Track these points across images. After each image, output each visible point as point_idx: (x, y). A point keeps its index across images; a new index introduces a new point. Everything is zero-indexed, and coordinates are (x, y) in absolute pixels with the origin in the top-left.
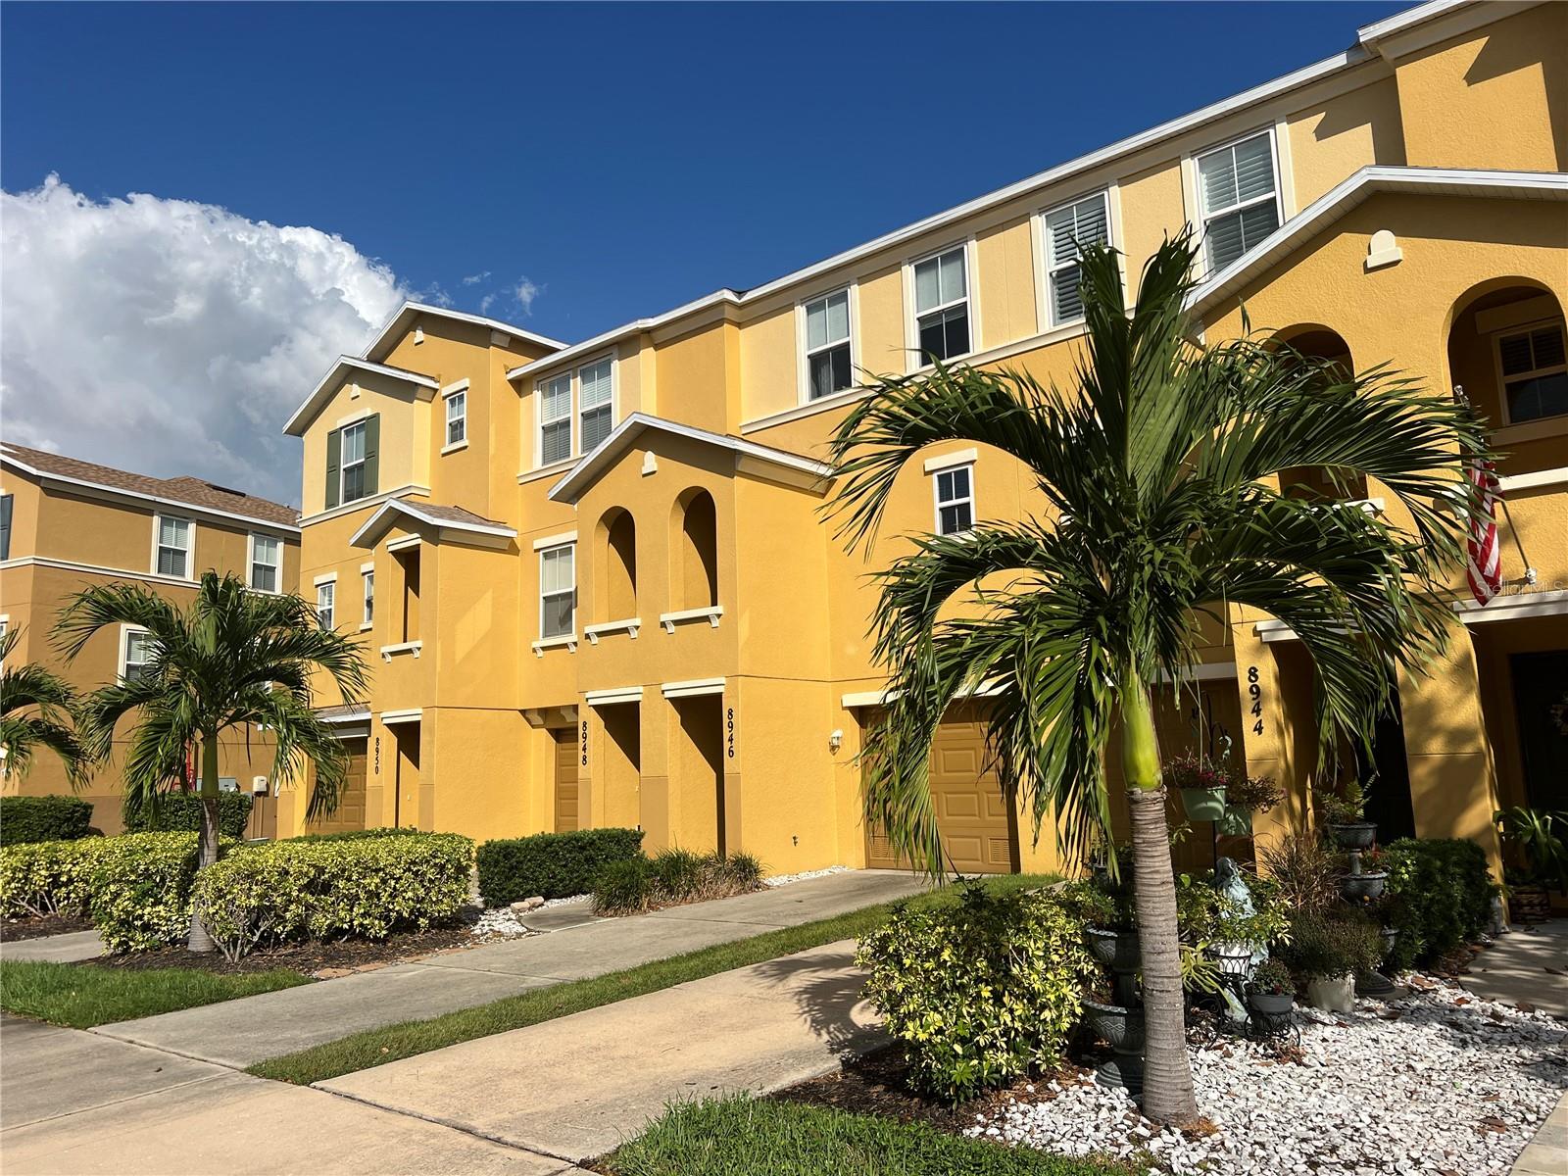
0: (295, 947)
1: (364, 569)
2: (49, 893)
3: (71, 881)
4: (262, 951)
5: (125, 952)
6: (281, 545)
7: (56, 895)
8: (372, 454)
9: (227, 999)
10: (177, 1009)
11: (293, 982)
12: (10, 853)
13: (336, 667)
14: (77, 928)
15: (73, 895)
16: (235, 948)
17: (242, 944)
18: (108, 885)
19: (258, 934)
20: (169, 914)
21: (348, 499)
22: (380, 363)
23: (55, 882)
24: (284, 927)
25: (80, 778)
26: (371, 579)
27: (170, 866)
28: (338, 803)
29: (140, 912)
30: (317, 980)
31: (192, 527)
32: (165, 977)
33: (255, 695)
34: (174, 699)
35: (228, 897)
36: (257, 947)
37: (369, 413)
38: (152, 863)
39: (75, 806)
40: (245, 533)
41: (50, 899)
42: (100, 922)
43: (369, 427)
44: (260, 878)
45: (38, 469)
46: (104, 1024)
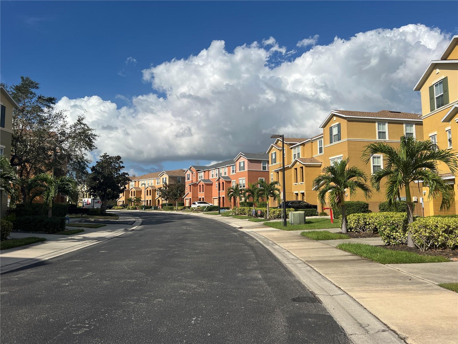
0: (442, 250)
1: (447, 129)
2: (364, 227)
3: (369, 224)
4: (431, 250)
5: (389, 245)
6: (414, 126)
7: (366, 227)
8: (446, 91)
9: (424, 262)
10: (409, 263)
11: (444, 260)
12: (354, 216)
13: (447, 161)
14: (372, 237)
15: (370, 228)
16: (423, 247)
17: (425, 247)
18: (382, 226)
19: (430, 244)
20: (400, 235)
21: (438, 107)
22: (446, 59)
23: (366, 224)
24: (438, 243)
25: (368, 196)
26: (450, 132)
27: (399, 222)
28: (451, 206)
29: (392, 234)
30: (452, 261)
31: (387, 124)
32: (404, 254)
33: (421, 172)
34: (397, 174)
35: (419, 232)
36: (430, 248)
37: (443, 77)
38: (394, 220)
39: (364, 204)
40: (403, 124)
41: (365, 228)
42: (381, 236)
43: (444, 82)
44: (429, 227)
45: (346, 115)
46: (389, 264)
